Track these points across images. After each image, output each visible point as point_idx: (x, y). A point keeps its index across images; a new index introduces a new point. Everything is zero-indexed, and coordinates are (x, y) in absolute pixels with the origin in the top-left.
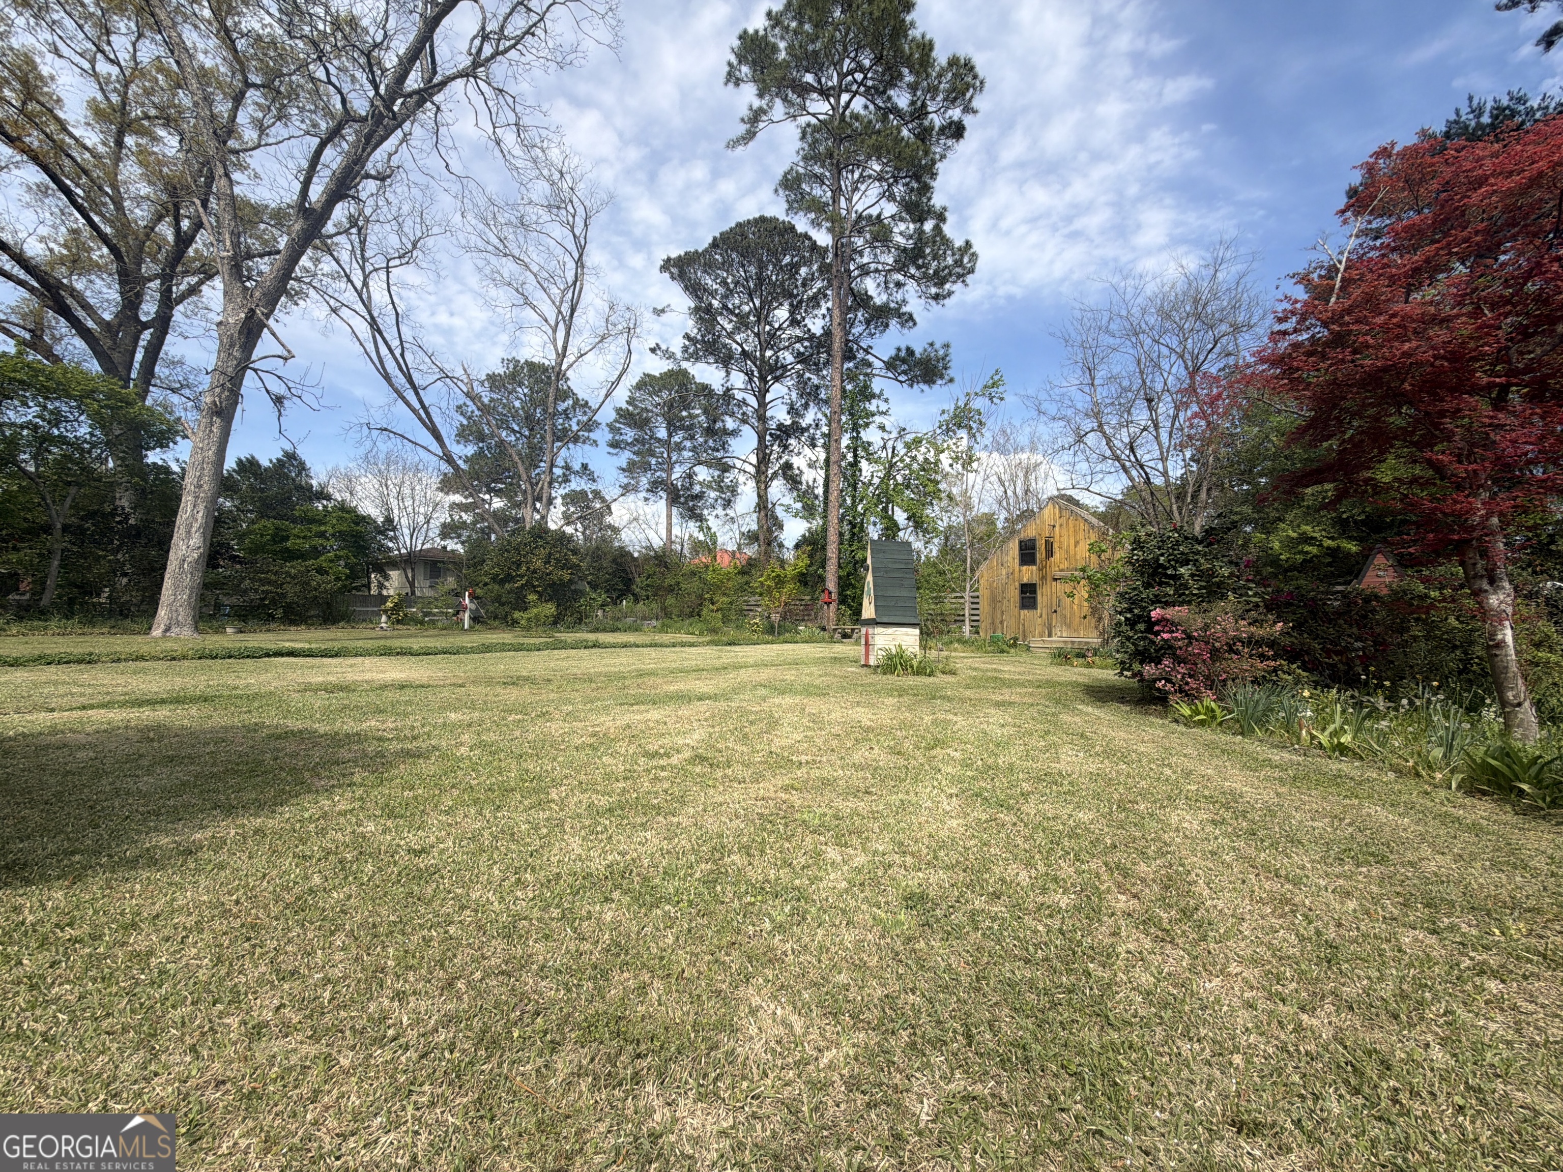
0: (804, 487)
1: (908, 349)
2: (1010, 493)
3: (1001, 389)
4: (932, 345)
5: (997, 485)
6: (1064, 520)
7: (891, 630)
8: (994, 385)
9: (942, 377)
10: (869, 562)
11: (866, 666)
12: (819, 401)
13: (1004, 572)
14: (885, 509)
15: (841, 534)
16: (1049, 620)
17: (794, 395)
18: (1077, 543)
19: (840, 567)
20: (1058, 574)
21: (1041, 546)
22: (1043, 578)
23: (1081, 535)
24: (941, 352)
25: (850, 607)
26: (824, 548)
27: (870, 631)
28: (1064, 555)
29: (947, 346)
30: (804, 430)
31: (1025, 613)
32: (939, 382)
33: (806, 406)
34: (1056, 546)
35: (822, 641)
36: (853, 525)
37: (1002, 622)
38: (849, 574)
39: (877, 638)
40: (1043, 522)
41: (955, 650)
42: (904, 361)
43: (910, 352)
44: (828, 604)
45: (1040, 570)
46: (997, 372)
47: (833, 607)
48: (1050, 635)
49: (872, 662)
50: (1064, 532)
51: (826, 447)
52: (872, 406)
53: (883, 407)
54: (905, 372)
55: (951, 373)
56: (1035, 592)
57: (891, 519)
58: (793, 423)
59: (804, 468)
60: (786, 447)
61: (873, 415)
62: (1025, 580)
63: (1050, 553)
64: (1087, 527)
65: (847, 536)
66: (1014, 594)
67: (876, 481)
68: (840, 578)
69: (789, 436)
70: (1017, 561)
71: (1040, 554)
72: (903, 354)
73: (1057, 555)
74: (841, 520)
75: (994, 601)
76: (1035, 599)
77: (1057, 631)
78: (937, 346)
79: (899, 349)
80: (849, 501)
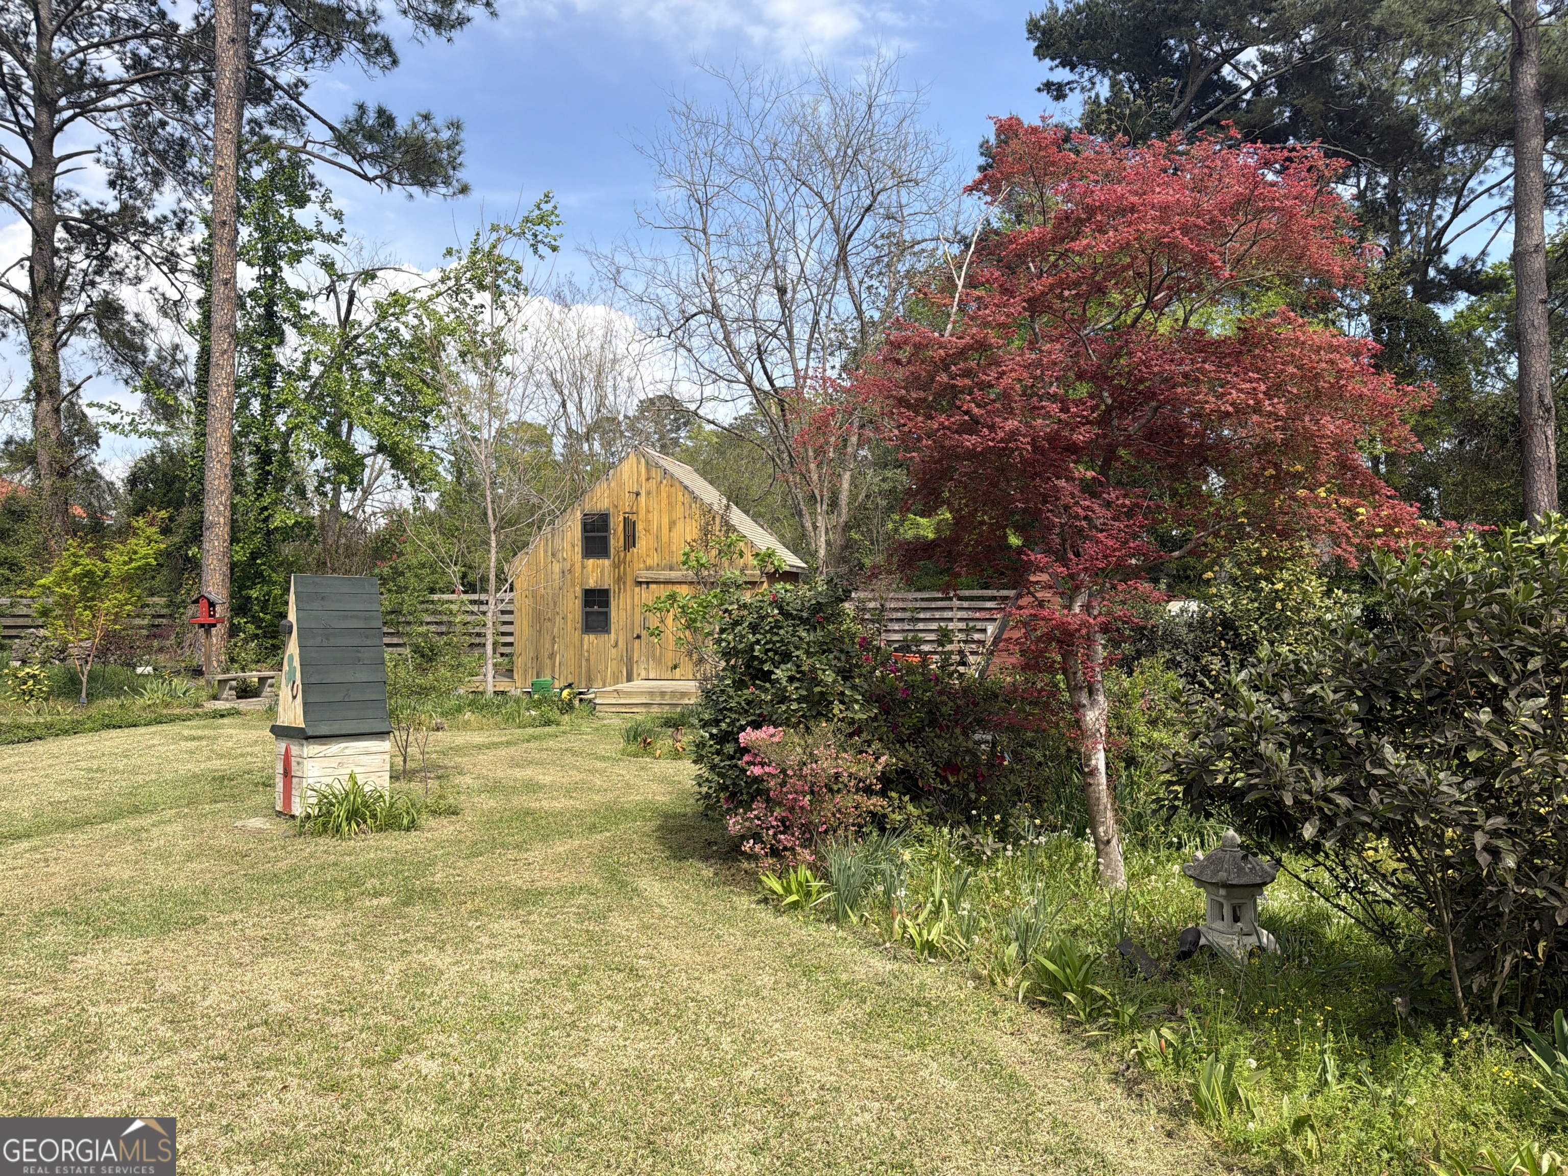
0: (152, 356)
1: (381, 112)
2: (571, 408)
3: (554, 230)
4: (426, 117)
5: (549, 391)
6: (653, 484)
7: (335, 748)
8: (542, 219)
9: (447, 182)
10: (292, 617)
11: (286, 815)
12: (185, 180)
13: (557, 568)
14: (333, 428)
15: (237, 472)
16: (629, 651)
17: (126, 151)
18: (672, 524)
19: (234, 540)
20: (644, 575)
21: (617, 525)
22: (620, 580)
23: (679, 511)
24: (445, 135)
25: (256, 621)
26: (198, 498)
27: (295, 750)
28: (653, 544)
29: (456, 126)
30: (150, 229)
31: (591, 639)
32: (443, 190)
33: (157, 179)
34: (640, 527)
35: (195, 713)
36: (265, 458)
37: (552, 656)
38: (254, 556)
39: (308, 764)
40: (621, 485)
41: (466, 726)
42: (371, 137)
43: (386, 119)
44: (208, 628)
45: (616, 566)
46: (547, 198)
47: (219, 631)
48: (629, 679)
49: (298, 810)
50: (653, 504)
51: (203, 273)
52: (305, 217)
53: (330, 226)
54: (373, 158)
55: (462, 175)
56: (606, 604)
57: (348, 449)
58: (125, 207)
59: (152, 316)
60: (104, 261)
61: (309, 239)
62: (591, 584)
63: (630, 540)
64: (687, 499)
65: (251, 475)
66: (573, 606)
67: (315, 370)
68: (233, 566)
69: (112, 238)
70: (578, 549)
71: (616, 541)
72: (371, 120)
73: (643, 543)
74: (236, 447)
75: (540, 619)
76: (606, 616)
77: (640, 670)
78: (438, 121)
79: (362, 108)
80: (256, 406)
